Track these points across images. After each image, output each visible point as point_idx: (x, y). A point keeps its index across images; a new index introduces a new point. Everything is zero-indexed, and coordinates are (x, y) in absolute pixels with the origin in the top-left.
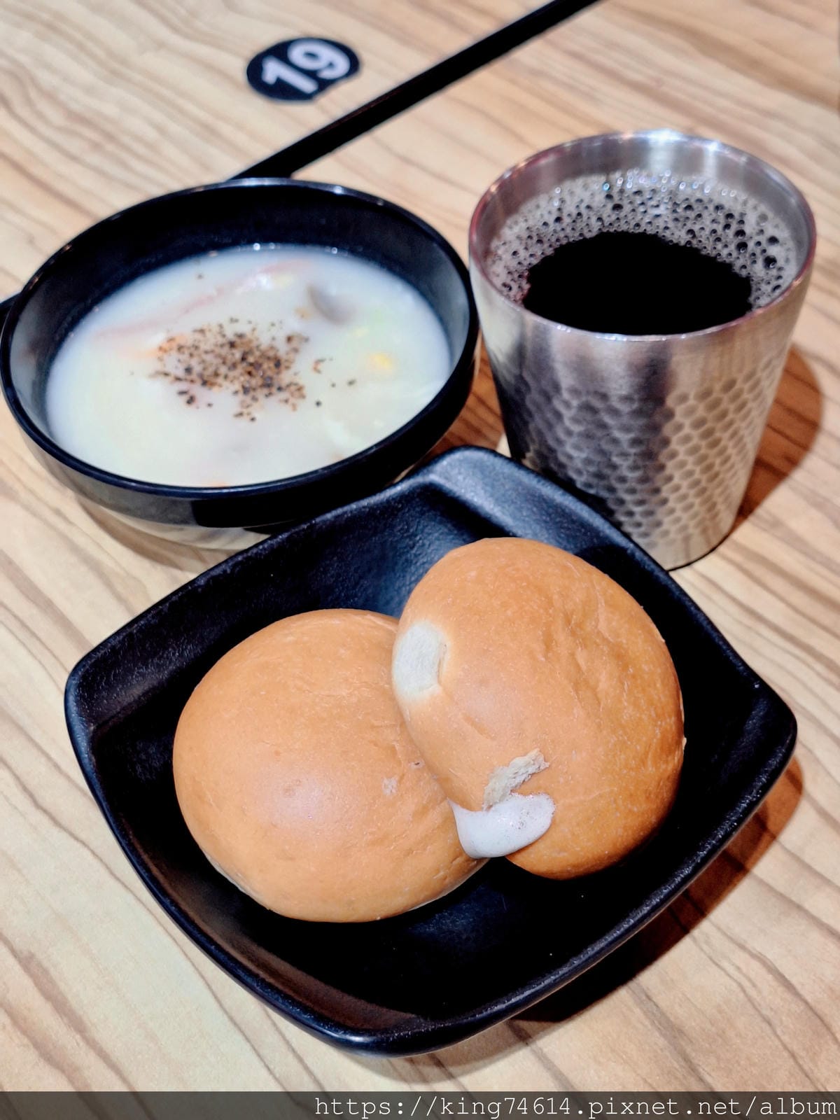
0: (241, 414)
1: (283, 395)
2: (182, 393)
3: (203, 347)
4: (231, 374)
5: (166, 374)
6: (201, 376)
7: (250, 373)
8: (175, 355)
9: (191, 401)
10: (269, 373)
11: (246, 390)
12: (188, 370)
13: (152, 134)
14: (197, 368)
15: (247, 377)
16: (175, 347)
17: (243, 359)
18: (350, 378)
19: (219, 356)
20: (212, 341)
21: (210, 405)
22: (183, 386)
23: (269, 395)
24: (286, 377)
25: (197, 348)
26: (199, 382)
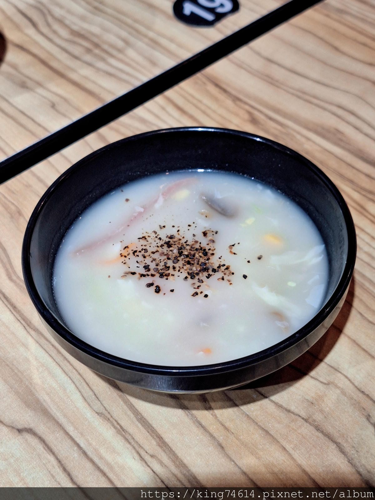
0: (196, 294)
1: (219, 275)
2: (150, 285)
3: (150, 250)
4: (177, 265)
5: (134, 273)
6: (157, 270)
7: (189, 263)
8: (133, 259)
9: (158, 290)
10: (202, 260)
11: (192, 275)
12: (147, 268)
13: (120, 44)
14: (152, 266)
15: (188, 266)
16: (131, 252)
17: (181, 254)
18: (258, 255)
19: (163, 254)
20: (154, 244)
21: (172, 291)
22: (149, 280)
23: (209, 276)
24: (214, 262)
25: (146, 250)
26: (158, 275)
